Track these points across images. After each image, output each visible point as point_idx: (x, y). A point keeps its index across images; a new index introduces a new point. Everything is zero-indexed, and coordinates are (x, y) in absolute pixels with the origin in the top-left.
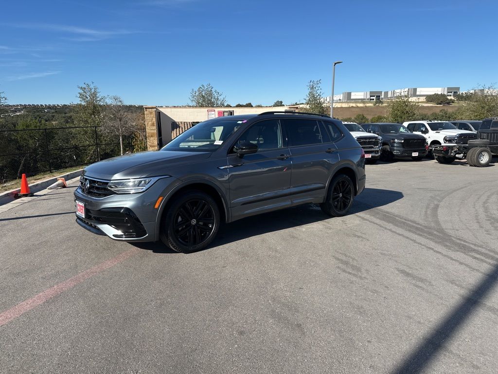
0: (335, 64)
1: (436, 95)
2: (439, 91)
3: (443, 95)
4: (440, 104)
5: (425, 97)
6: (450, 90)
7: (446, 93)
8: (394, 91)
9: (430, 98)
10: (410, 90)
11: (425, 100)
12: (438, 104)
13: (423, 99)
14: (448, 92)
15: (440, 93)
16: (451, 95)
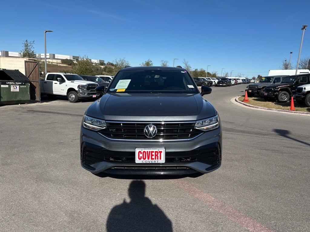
0: (46, 31)
1: (67, 60)
2: (68, 57)
3: (70, 60)
4: (70, 65)
5: (61, 60)
6: (74, 58)
7: (72, 59)
8: (40, 55)
9: (64, 61)
10: (51, 55)
11: (61, 62)
12: (69, 65)
13: (59, 61)
14: (73, 59)
15: (69, 59)
16: (75, 61)
